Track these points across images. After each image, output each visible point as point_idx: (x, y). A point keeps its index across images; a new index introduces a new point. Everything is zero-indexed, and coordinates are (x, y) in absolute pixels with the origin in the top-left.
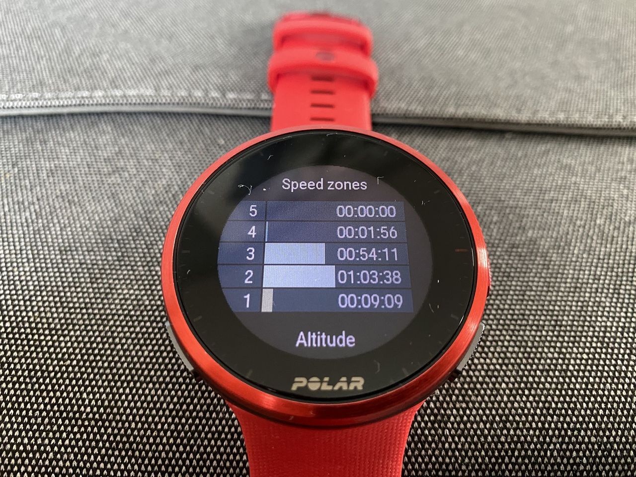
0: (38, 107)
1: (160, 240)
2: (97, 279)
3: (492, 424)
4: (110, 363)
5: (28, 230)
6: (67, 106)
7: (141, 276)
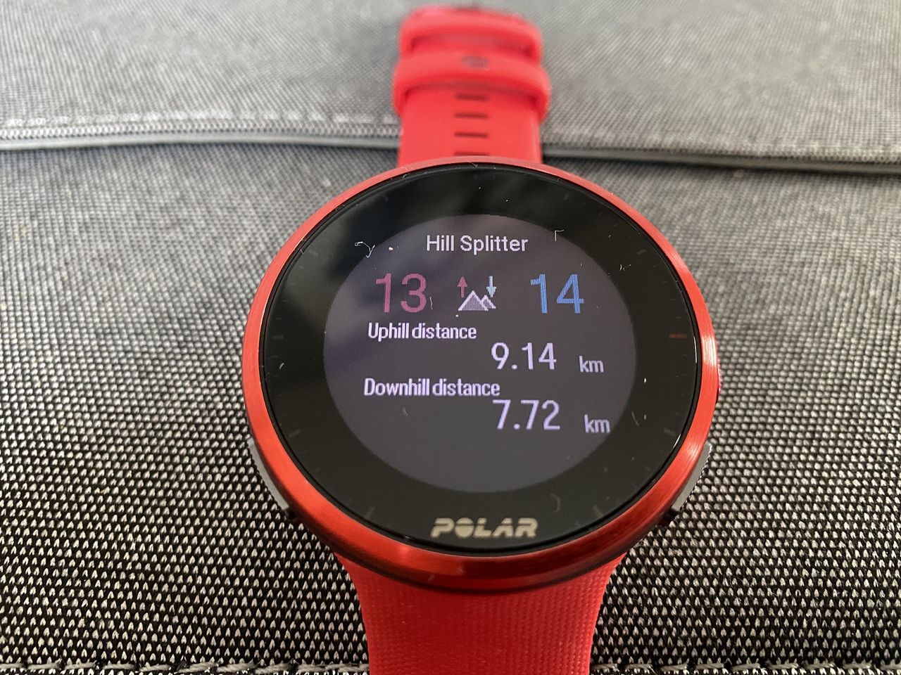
0: (67, 136)
1: (239, 318)
2: (148, 373)
3: (720, 581)
4: (166, 491)
5: (52, 305)
6: (108, 134)
7: (212, 369)
